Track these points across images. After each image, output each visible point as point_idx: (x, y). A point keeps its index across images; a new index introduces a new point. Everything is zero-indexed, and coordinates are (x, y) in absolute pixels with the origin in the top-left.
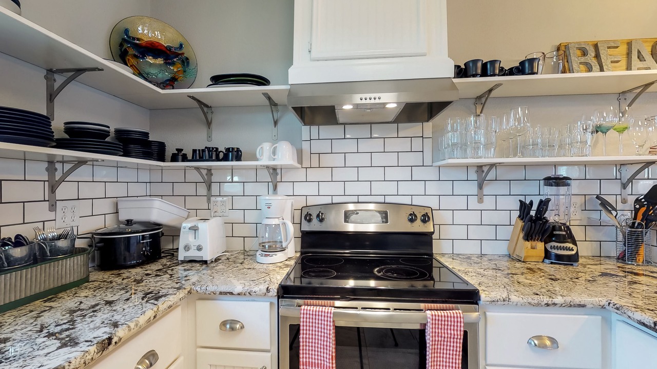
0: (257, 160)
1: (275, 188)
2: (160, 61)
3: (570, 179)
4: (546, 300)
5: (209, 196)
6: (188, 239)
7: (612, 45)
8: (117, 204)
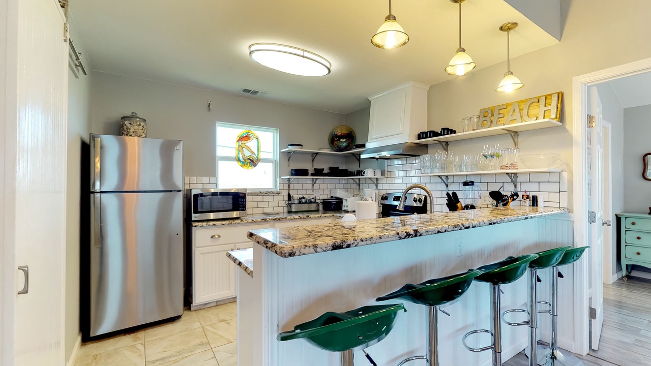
0: (362, 175)
1: (377, 186)
2: (345, 140)
3: (474, 182)
5: (359, 189)
6: (344, 203)
7: (502, 108)
8: (331, 191)
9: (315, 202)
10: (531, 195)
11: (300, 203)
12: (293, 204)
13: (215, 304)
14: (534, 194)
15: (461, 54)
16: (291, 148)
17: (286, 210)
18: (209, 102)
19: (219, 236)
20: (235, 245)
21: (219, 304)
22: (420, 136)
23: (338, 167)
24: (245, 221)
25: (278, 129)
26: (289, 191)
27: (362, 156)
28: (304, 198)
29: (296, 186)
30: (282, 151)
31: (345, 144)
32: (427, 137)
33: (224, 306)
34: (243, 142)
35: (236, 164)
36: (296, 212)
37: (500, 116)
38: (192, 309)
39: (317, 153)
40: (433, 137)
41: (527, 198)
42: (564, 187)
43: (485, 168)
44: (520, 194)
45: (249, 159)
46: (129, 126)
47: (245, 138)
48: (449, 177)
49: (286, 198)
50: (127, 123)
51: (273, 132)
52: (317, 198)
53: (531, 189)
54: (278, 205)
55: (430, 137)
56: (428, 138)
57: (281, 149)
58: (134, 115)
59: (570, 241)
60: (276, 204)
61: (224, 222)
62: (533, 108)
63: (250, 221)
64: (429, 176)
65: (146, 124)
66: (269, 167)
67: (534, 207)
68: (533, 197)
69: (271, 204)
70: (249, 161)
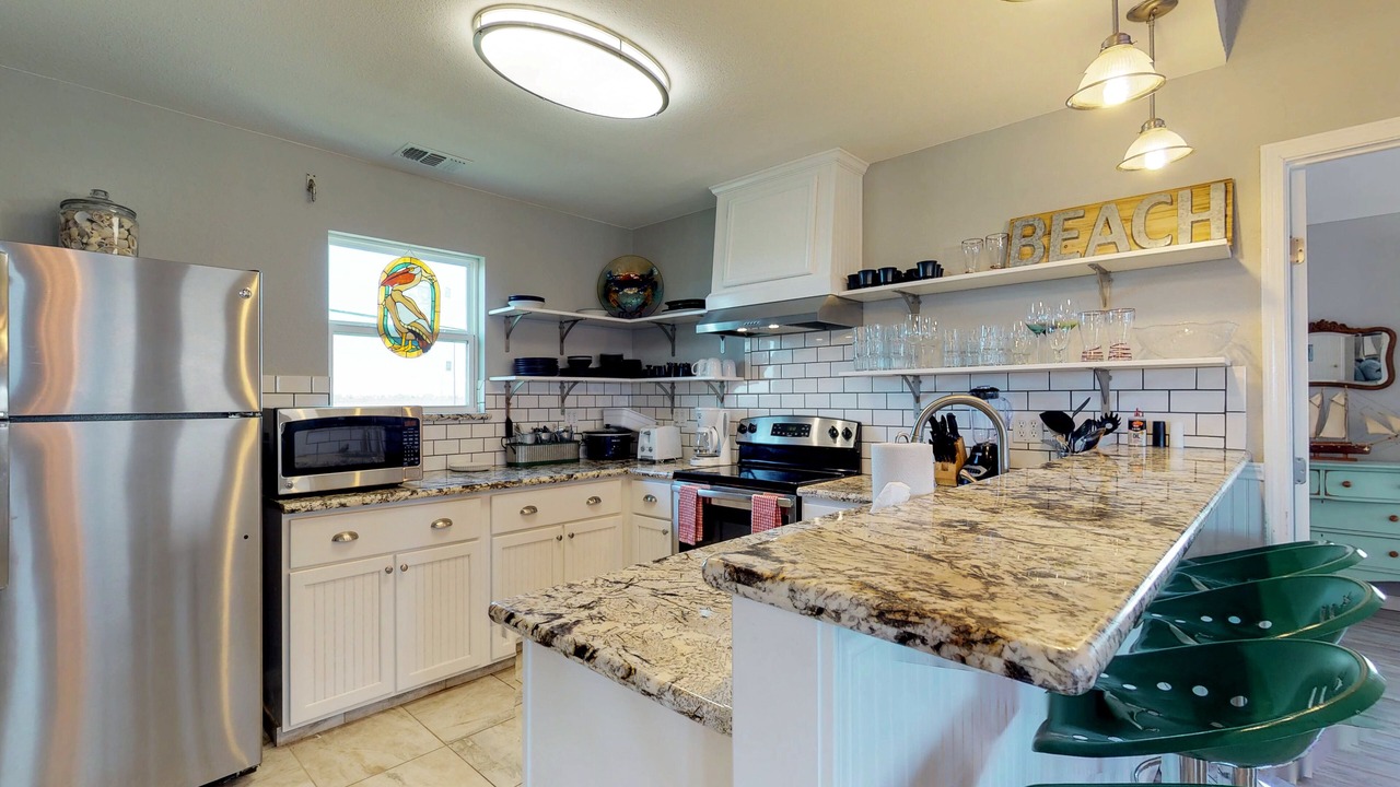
0: (691, 375)
1: (722, 400)
2: (635, 290)
3: (997, 390)
4: (843, 495)
5: (673, 407)
6: (643, 441)
7: (1072, 215)
8: (602, 412)
9: (570, 441)
10: (1150, 419)
11: (538, 441)
12: (521, 444)
13: (341, 721)
14: (1159, 418)
15: (1119, 50)
16: (514, 306)
17: (500, 460)
18: (311, 177)
19: (354, 536)
20: (395, 557)
21: (351, 720)
22: (854, 282)
23: (622, 356)
24: (421, 493)
25: (483, 259)
26: (508, 413)
27: (700, 329)
28: (545, 430)
29: (525, 401)
30: (492, 312)
31: (635, 302)
32: (876, 282)
33: (368, 723)
34: (397, 287)
35: (378, 344)
36: (529, 466)
37: (1066, 235)
38: (280, 740)
39: (575, 321)
40: (892, 283)
41: (1142, 428)
42: (1239, 400)
43: (1026, 356)
44: (1124, 420)
45: (411, 331)
46: (87, 226)
47: (399, 277)
48: (921, 378)
49: (501, 431)
50: (78, 217)
51: (468, 266)
52: (574, 430)
53: (1152, 407)
54: (482, 447)
55: (886, 283)
56: (880, 284)
57: (488, 307)
58: (101, 196)
59: (1255, 528)
60: (476, 445)
61: (368, 498)
62: (1156, 216)
63: (434, 491)
64: (869, 376)
65: (136, 224)
66: (460, 352)
67: (1156, 449)
68: (1157, 425)
69: (466, 446)
70: (411, 336)
